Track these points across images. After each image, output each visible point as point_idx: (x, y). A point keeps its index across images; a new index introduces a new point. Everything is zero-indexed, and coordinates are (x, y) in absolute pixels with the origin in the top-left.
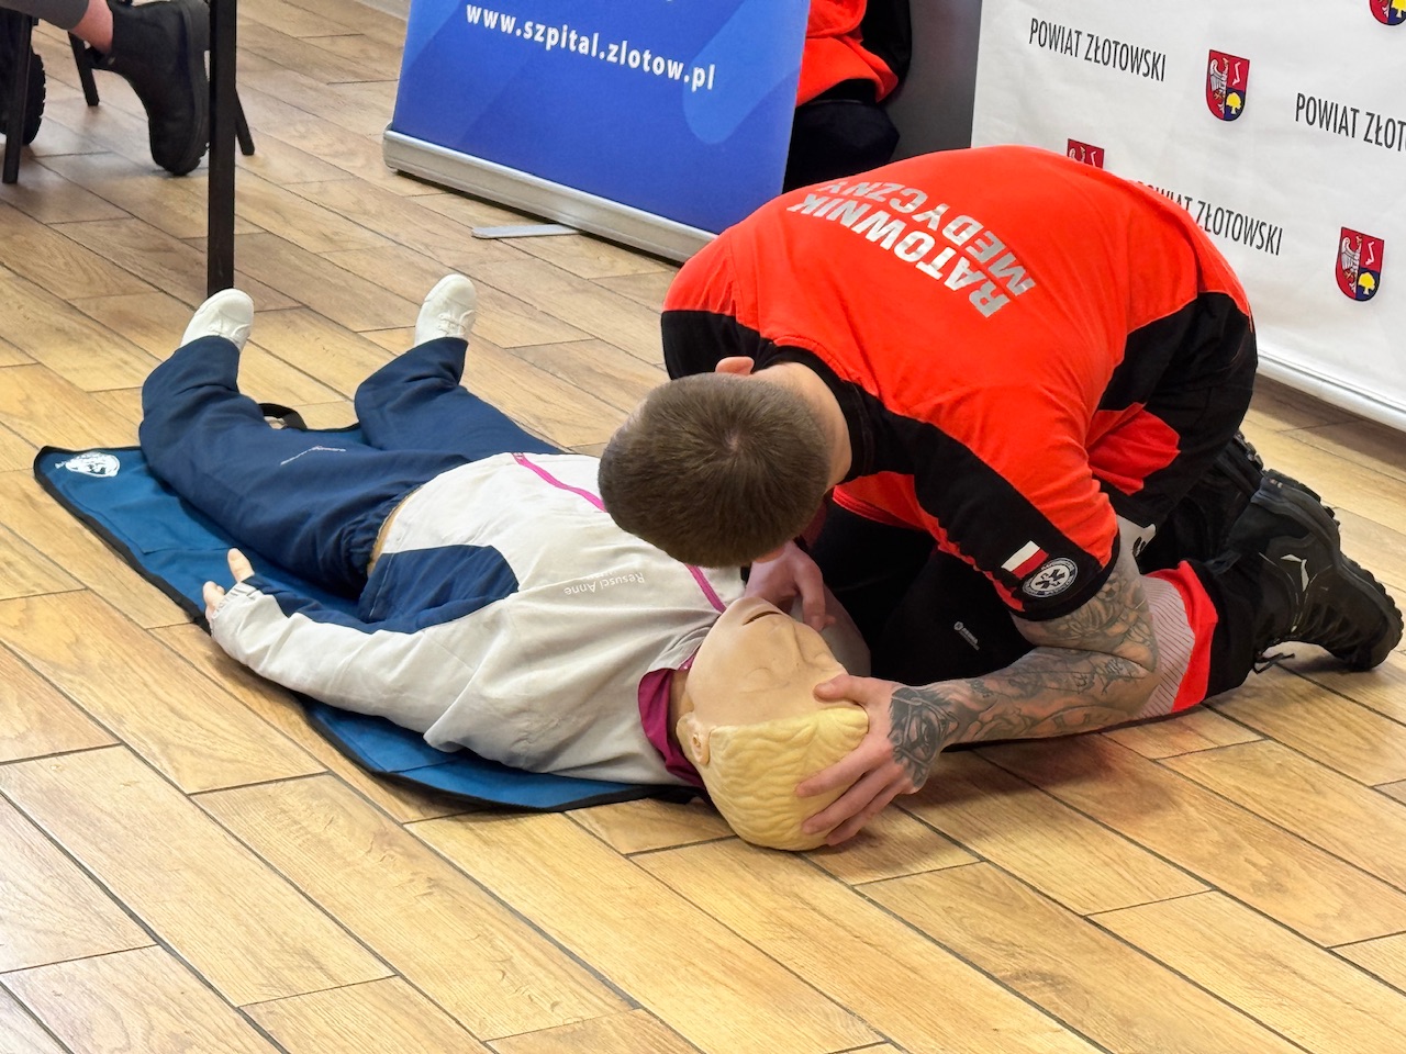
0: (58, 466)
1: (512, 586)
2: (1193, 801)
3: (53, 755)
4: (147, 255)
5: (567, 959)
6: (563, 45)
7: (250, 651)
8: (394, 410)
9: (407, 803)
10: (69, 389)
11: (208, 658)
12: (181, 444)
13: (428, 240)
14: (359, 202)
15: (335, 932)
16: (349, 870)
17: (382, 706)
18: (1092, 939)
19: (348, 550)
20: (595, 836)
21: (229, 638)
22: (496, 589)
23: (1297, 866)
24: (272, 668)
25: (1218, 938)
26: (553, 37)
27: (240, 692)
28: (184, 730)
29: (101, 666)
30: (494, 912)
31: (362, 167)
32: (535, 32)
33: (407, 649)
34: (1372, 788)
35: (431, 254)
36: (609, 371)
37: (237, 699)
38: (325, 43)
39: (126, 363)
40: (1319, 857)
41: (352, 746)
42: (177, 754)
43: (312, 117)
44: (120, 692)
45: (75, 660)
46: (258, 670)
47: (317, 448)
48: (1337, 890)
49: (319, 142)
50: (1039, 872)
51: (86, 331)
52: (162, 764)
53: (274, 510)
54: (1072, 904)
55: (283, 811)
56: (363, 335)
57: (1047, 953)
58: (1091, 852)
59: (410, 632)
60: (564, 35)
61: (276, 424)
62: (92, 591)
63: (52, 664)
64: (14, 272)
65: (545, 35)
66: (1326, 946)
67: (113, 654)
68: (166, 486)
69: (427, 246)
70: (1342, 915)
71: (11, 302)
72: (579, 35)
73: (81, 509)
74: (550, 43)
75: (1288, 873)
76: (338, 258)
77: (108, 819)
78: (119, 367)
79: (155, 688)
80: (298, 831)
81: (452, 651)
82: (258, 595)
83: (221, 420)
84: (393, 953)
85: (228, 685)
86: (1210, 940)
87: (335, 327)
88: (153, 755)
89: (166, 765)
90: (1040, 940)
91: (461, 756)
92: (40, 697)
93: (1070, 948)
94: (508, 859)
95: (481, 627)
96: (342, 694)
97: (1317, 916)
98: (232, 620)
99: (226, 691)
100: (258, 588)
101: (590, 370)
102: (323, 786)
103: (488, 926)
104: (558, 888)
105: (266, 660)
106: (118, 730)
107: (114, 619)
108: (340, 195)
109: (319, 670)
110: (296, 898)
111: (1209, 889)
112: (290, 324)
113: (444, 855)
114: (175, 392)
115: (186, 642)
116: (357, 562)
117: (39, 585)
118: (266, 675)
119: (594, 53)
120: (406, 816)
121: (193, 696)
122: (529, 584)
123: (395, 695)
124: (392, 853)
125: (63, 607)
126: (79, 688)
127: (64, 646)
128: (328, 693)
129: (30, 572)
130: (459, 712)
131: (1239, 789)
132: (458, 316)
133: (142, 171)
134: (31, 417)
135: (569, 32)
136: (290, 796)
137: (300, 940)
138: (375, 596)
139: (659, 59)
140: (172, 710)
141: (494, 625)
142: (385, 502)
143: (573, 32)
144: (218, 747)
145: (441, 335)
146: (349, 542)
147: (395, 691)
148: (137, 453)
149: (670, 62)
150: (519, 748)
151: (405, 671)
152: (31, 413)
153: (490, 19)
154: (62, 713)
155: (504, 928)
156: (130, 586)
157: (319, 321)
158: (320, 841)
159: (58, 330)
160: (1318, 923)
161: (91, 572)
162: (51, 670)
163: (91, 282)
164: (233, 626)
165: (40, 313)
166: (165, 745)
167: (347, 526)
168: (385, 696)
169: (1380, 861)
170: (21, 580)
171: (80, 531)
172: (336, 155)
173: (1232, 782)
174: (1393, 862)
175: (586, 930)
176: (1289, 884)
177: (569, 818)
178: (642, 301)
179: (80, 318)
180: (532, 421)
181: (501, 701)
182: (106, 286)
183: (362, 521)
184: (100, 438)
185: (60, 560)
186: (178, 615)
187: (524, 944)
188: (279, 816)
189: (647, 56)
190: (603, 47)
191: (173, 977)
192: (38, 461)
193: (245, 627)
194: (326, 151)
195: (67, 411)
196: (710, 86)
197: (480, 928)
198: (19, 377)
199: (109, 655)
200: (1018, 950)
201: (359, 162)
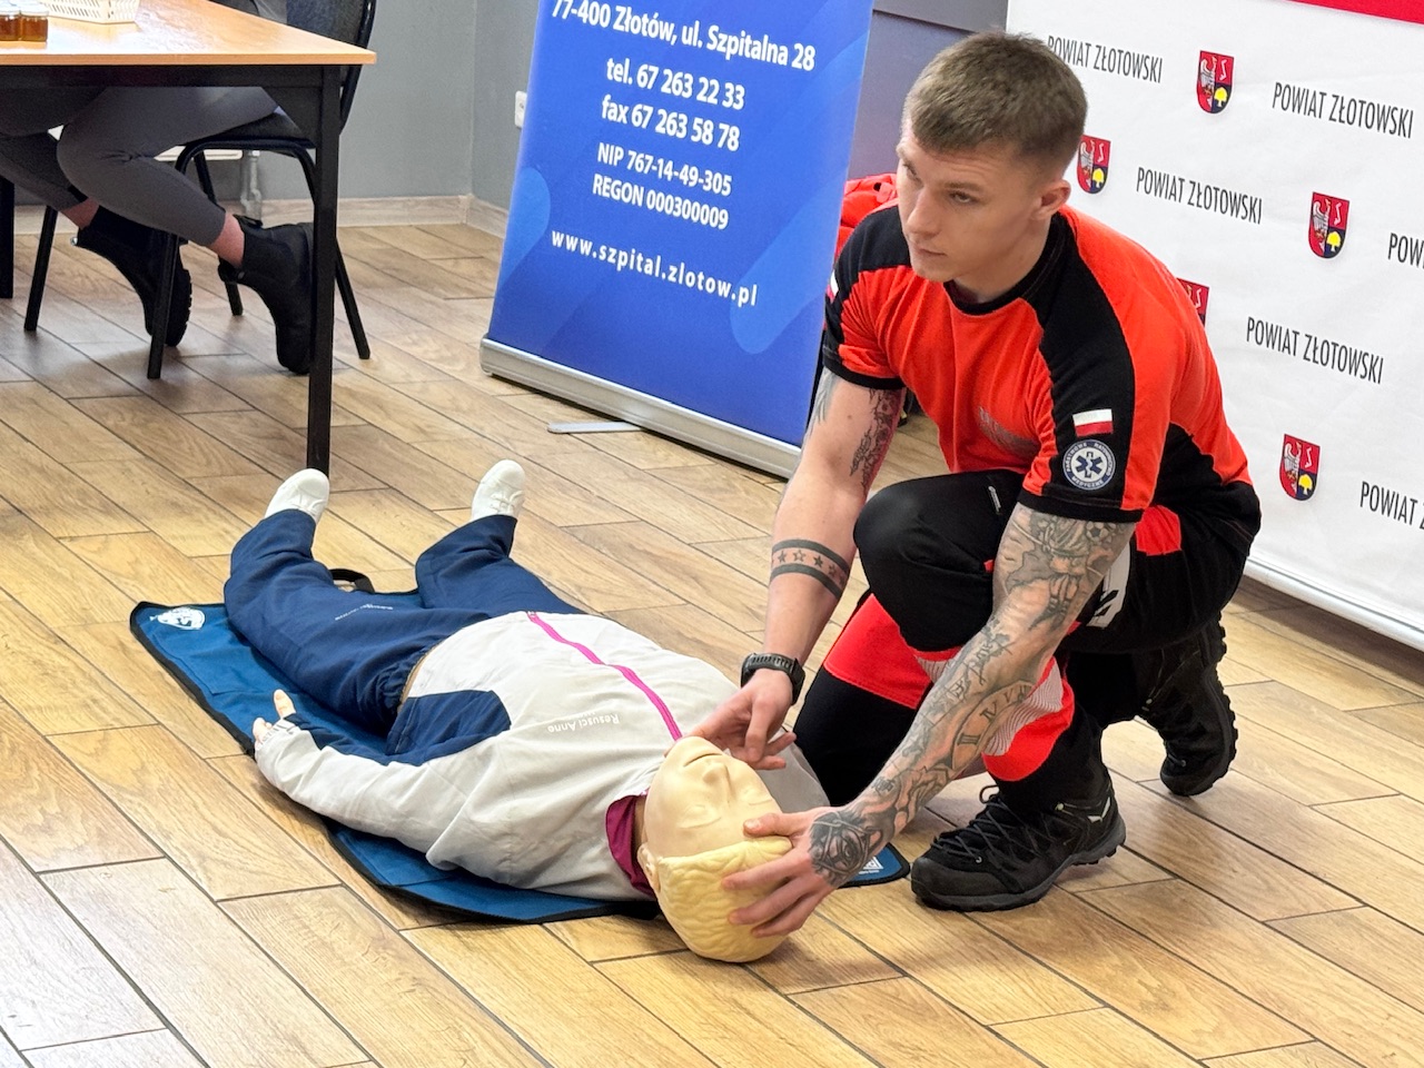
0: (152, 618)
1: (506, 725)
2: (1101, 930)
3: (104, 865)
4: (261, 441)
5: (523, 1050)
6: (631, 267)
7: (285, 779)
8: (445, 576)
9: (405, 913)
10: (174, 554)
11: (254, 785)
12: (256, 600)
13: (509, 432)
14: (453, 400)
15: (323, 1022)
16: (344, 969)
17: (391, 829)
18: (990, 1047)
19: (381, 694)
20: (566, 945)
21: (269, 767)
22: (492, 729)
23: (1184, 988)
24: (301, 794)
25: (1102, 1049)
26: (623, 259)
27: (276, 814)
28: (222, 846)
29: (159, 790)
30: (466, 1009)
31: (461, 371)
32: (608, 253)
33: (413, 780)
34: (1263, 923)
35: (508, 445)
36: (649, 549)
37: (273, 821)
38: (449, 265)
39: (227, 532)
40: (1204, 981)
41: (366, 864)
42: (211, 866)
43: (424, 328)
44: (171, 812)
45: (138, 785)
46: (292, 796)
47: (368, 606)
48: (1216, 1011)
49: (428, 348)
50: (953, 987)
51: (197, 505)
52: (198, 875)
53: (324, 659)
54: (979, 1015)
55: (297, 917)
56: (438, 513)
57: (948, 1057)
58: (1001, 971)
59: (417, 764)
60: (633, 257)
61: (346, 586)
62: (163, 725)
63: (118, 787)
64: (144, 455)
65: (616, 257)
66: (1197, 1058)
67: (172, 780)
68: (242, 638)
69: (507, 438)
70: (1217, 1032)
71: (136, 479)
72: (645, 257)
73: (165, 654)
74: (621, 264)
75: (1174, 994)
76: (426, 448)
77: (142, 920)
78: (221, 536)
79: (202, 809)
80: (306, 934)
81: (451, 782)
82: (297, 731)
83: (293, 581)
84: (371, 1041)
85: (267, 808)
86: (1095, 1050)
87: (415, 506)
88: (191, 867)
89: (201, 875)
90: (944, 1045)
91: (456, 874)
92: (101, 815)
93: (969, 1054)
94: (486, 963)
95: (476, 759)
96: (359, 818)
97: (1195, 1032)
98: (272, 751)
99: (264, 813)
100: (297, 724)
101: (631, 547)
102: (336, 896)
103: (457, 1020)
104: (526, 989)
105: (298, 788)
106: (165, 845)
107: (178, 750)
108: (438, 393)
109: (342, 795)
110: (293, 991)
111: (1101, 1005)
112: (376, 503)
113: (431, 958)
114: (258, 556)
115: (237, 771)
116: (389, 704)
117: (117, 720)
118: (298, 800)
119: (657, 274)
120: (404, 924)
121: (235, 819)
122: (520, 723)
123: (402, 819)
124: (386, 955)
125: (135, 739)
126: (136, 807)
127: (130, 772)
128: (347, 816)
129: (111, 708)
130: (452, 835)
131: (1143, 920)
132: (508, 497)
133: (269, 370)
134: (137, 576)
135: (636, 255)
136: (305, 906)
137: (291, 1027)
138: (400, 734)
139: (711, 280)
140: (215, 829)
141: (486, 758)
142: (414, 653)
143: (640, 255)
144: (249, 862)
145: (493, 512)
146: (382, 688)
147: (402, 815)
148: (222, 609)
149: (720, 282)
150: (504, 867)
151: (410, 799)
152: (137, 573)
153: (571, 244)
154: (118, 829)
155: (472, 1022)
156: (196, 723)
157: (401, 501)
158: (324, 943)
159: (173, 504)
160: (1194, 1038)
161: (165, 710)
162: (115, 791)
163: (209, 463)
164: (272, 757)
165: (160, 488)
166: (202, 858)
167: (382, 673)
168: (394, 820)
169: (1258, 986)
170: (103, 715)
171: (161, 674)
172: (441, 359)
173: (1139, 914)
174: (1269, 986)
175: (544, 1026)
176: (1173, 1003)
177: (546, 929)
178: (688, 490)
179: (194, 494)
180: (573, 589)
181: (487, 825)
182: (221, 466)
183: (394, 669)
184: (193, 596)
185: (139, 699)
186: (234, 747)
187: (488, 1036)
188: (292, 922)
189: (701, 276)
190: (664, 268)
191: (175, 1057)
192: (134, 614)
193: (282, 758)
194: (433, 356)
195: (168, 571)
196: (753, 303)
197: (450, 1021)
198: (132, 543)
199: (168, 781)
200: (922, 1054)
201: (460, 366)
